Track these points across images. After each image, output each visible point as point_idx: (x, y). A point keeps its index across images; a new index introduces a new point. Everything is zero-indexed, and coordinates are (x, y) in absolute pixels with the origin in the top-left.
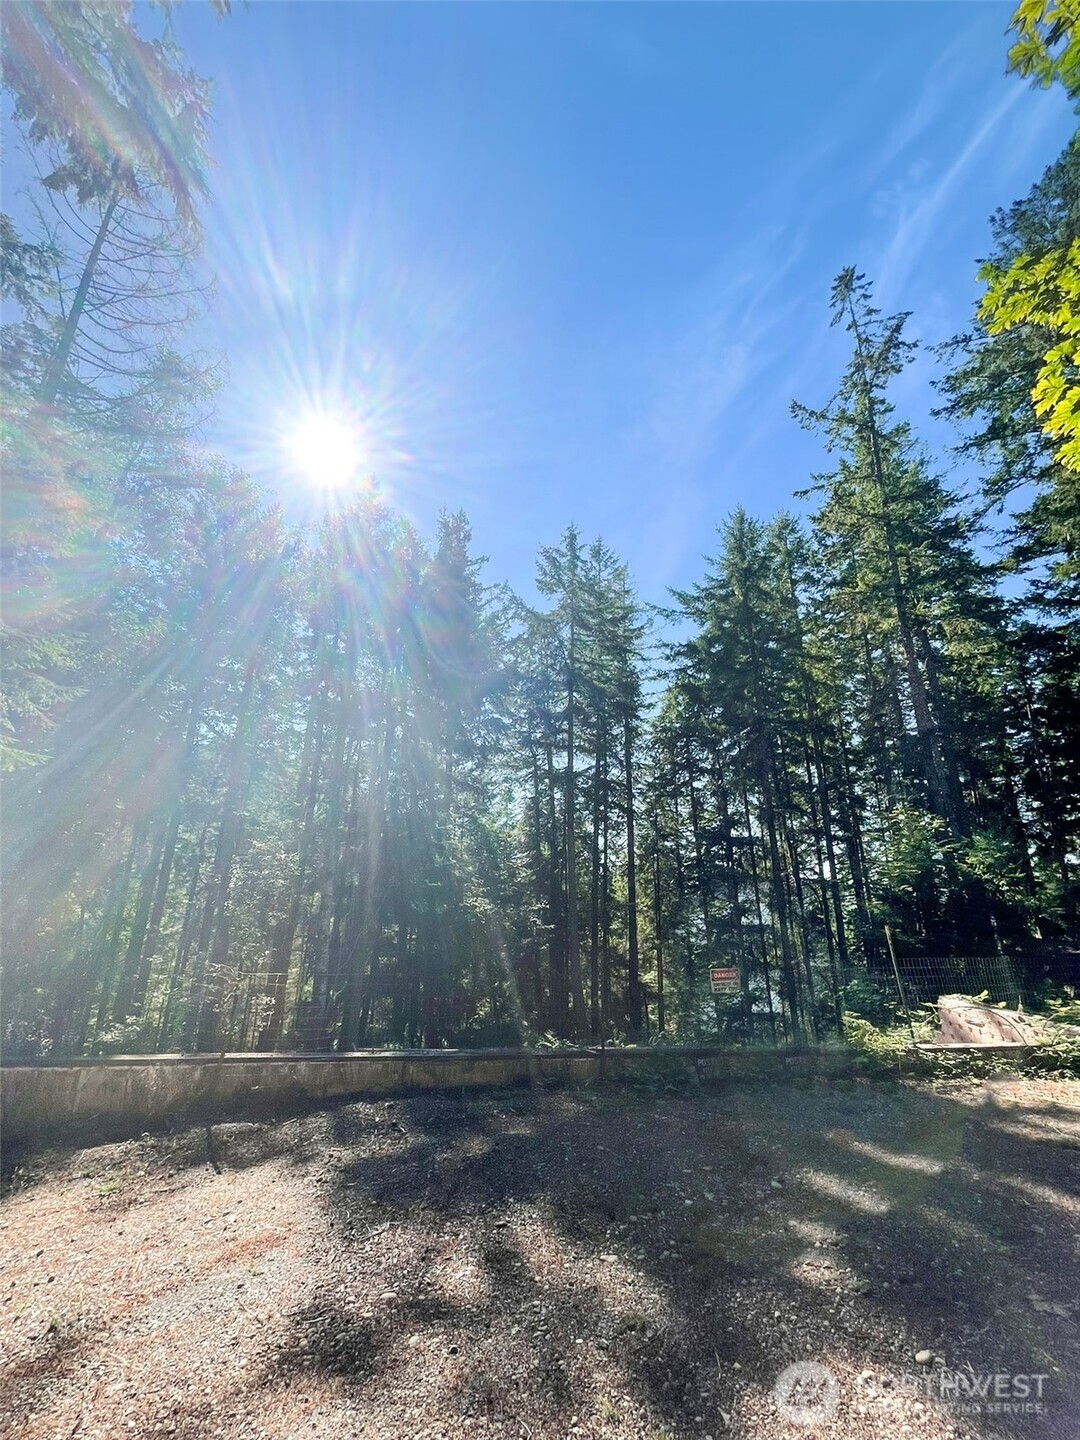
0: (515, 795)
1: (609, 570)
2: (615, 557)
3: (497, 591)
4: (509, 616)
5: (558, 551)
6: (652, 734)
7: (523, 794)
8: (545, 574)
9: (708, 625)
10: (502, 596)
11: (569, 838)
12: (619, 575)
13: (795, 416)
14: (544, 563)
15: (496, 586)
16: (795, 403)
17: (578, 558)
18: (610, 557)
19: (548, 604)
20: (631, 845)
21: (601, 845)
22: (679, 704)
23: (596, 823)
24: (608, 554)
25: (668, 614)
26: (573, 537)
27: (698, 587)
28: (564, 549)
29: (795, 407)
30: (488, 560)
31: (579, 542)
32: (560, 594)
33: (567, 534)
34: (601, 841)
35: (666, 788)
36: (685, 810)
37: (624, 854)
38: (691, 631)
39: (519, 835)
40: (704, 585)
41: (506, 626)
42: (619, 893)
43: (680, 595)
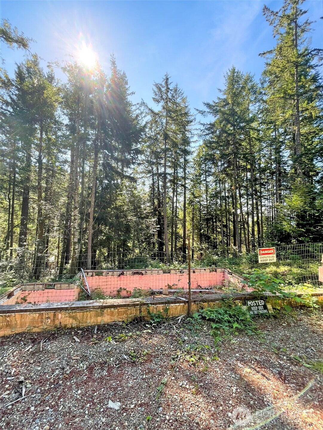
0: (146, 183)
1: (180, 98)
2: (182, 92)
3: (138, 106)
4: (143, 116)
5: (161, 85)
6: (193, 162)
7: (149, 182)
8: (156, 95)
9: (218, 116)
10: (140, 108)
11: (164, 198)
12: (184, 100)
13: (264, 14)
14: (156, 90)
15: (138, 104)
16: (265, 7)
17: (169, 89)
18: (181, 92)
19: (158, 108)
20: (185, 201)
21: (175, 201)
22: (203, 151)
23: (173, 193)
24: (180, 90)
25: (202, 113)
26: (167, 79)
27: (215, 102)
28: (163, 84)
29: (266, 8)
30: (134, 93)
31: (170, 81)
32: (162, 103)
33: (165, 78)
34: (175, 198)
35: (197, 181)
36: (203, 189)
37: (182, 203)
38: (211, 119)
39: (147, 197)
40: (217, 101)
41: (142, 120)
42: (180, 216)
43: (208, 104)
